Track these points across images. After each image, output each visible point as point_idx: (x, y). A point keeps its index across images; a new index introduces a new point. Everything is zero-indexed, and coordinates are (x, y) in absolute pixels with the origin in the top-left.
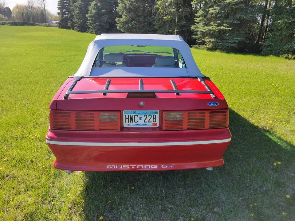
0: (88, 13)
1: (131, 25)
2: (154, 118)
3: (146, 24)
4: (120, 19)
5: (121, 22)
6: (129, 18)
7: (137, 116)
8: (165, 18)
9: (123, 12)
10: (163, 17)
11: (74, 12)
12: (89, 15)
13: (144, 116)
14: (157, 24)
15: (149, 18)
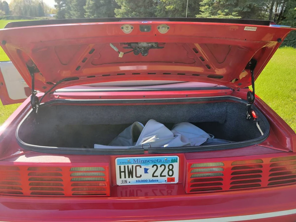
0: (85, 5)
1: (131, 16)
2: (170, 170)
3: (147, 14)
4: (119, 10)
5: (121, 13)
6: (129, 8)
7: (141, 167)
8: (167, 7)
9: (122, 2)
10: (166, 7)
11: (71, 4)
12: (87, 6)
13: (153, 167)
14: (159, 14)
15: (150, 8)
